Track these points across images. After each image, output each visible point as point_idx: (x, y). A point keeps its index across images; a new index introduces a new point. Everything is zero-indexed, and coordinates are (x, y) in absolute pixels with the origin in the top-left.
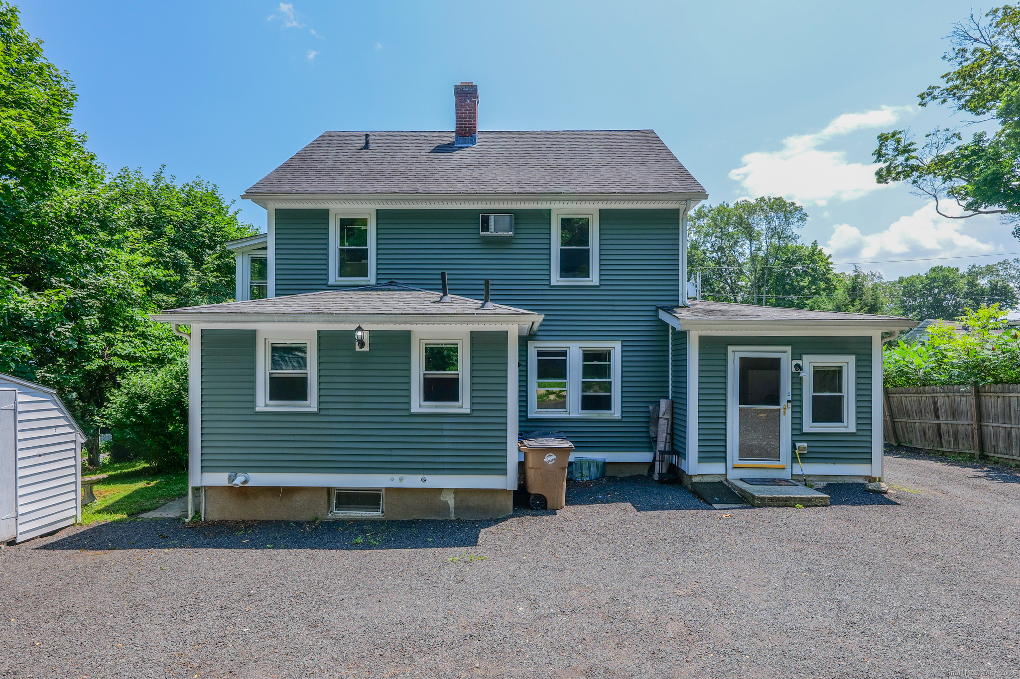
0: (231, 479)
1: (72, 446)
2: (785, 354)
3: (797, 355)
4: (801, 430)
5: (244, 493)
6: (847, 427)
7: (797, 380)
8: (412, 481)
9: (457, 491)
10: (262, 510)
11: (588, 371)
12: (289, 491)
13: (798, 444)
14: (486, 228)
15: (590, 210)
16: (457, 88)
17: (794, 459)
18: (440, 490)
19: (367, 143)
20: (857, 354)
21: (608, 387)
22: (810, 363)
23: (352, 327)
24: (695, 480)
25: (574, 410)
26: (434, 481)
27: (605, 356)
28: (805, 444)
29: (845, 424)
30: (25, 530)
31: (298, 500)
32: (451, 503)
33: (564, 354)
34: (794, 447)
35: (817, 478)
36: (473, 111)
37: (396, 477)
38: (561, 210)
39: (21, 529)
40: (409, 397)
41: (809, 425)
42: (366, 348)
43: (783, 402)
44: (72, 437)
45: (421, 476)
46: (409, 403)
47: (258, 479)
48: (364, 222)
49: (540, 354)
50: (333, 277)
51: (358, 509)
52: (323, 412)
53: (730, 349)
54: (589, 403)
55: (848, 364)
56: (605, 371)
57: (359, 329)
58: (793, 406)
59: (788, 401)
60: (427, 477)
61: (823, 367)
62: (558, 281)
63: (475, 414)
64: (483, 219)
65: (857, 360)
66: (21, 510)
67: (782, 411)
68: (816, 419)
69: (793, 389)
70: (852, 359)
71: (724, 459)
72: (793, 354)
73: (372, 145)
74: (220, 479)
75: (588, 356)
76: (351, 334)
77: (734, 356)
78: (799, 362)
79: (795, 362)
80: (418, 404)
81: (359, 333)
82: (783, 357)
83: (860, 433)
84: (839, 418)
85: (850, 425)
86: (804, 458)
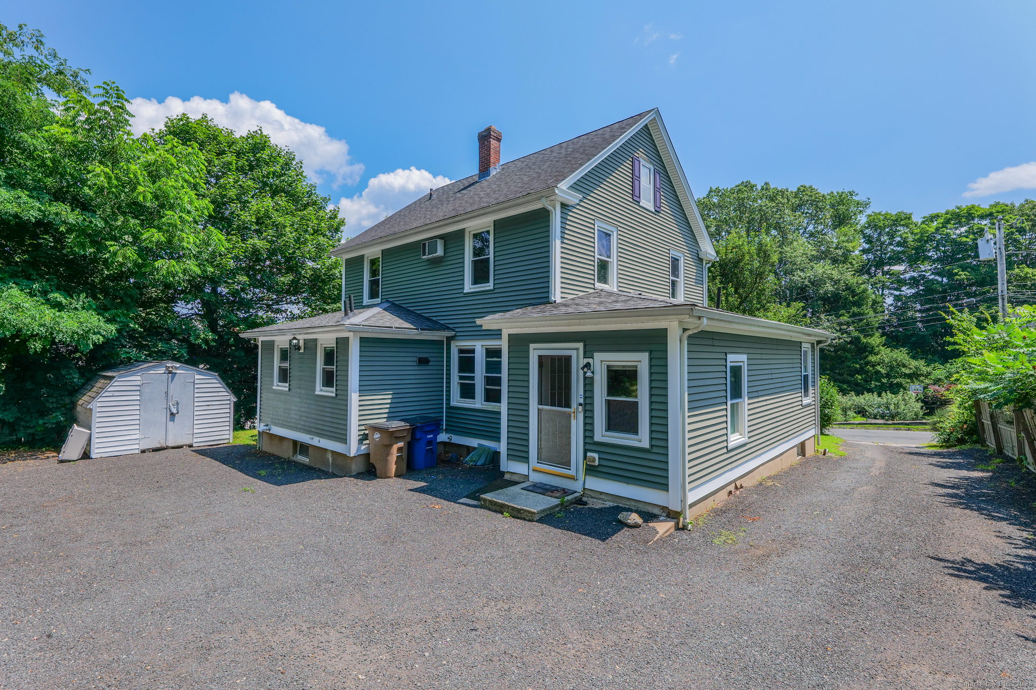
2: (575, 351)
3: (588, 354)
4: (592, 437)
5: (270, 437)
6: (640, 441)
7: (589, 383)
8: (316, 441)
9: (332, 452)
10: (275, 448)
13: (589, 454)
14: (425, 253)
15: (488, 223)
17: (586, 471)
18: (326, 450)
20: (651, 352)
21: (499, 381)
22: (603, 361)
25: (479, 401)
26: (324, 443)
27: (499, 353)
28: (596, 456)
29: (639, 437)
30: (197, 441)
31: (285, 444)
32: (331, 461)
33: (473, 351)
34: (585, 457)
35: (610, 498)
37: (311, 437)
38: (472, 226)
41: (601, 434)
43: (574, 405)
44: (228, 398)
45: (319, 438)
47: (274, 430)
49: (460, 352)
50: (366, 301)
51: (304, 456)
53: (532, 346)
54: (488, 396)
55: (640, 361)
56: (497, 367)
58: (585, 411)
59: (581, 404)
60: (321, 440)
61: (623, 366)
62: (470, 289)
65: (651, 359)
66: (196, 431)
67: (572, 415)
68: (610, 428)
69: (585, 391)
70: (645, 357)
71: (527, 459)
72: (585, 352)
75: (489, 353)
77: (534, 355)
78: (590, 360)
79: (586, 360)
80: (319, 389)
82: (573, 353)
83: (655, 450)
84: (633, 428)
85: (643, 439)
86: (591, 470)
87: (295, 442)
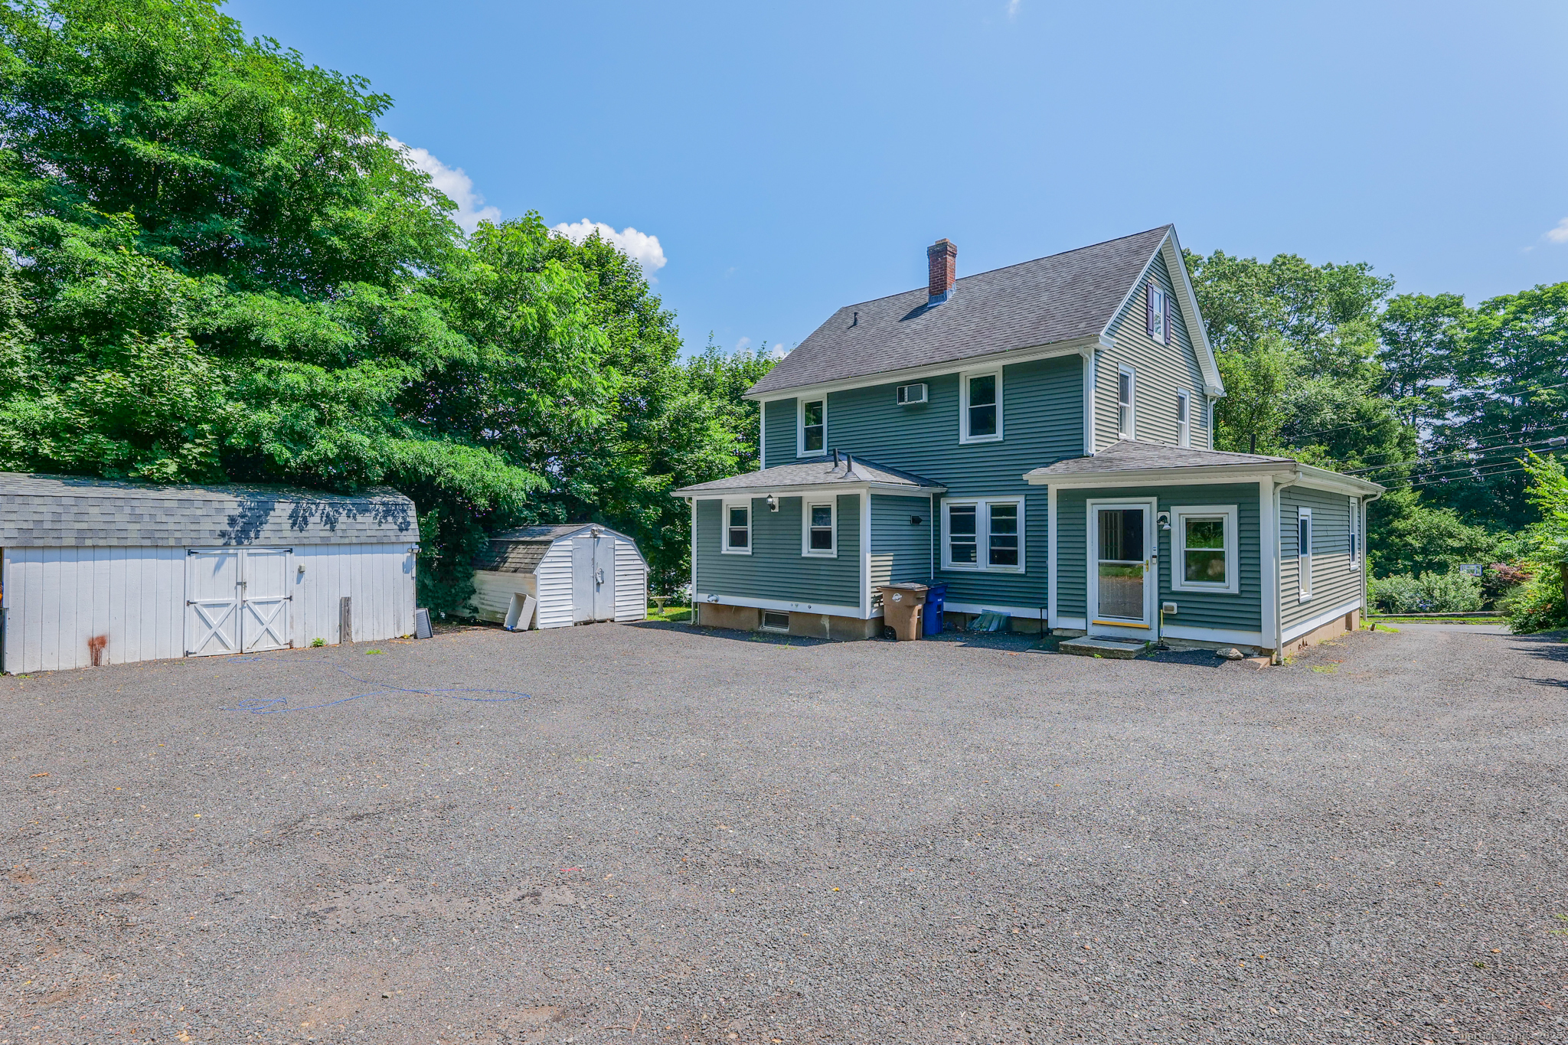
0: (709, 598)
1: (642, 572)
3: (1163, 507)
4: (1169, 588)
5: (716, 607)
6: (1228, 588)
7: (1164, 537)
8: (803, 607)
9: (831, 617)
10: (726, 621)
11: (996, 526)
12: (738, 609)
13: (1165, 604)
14: (902, 399)
15: (993, 367)
16: (929, 249)
17: (1160, 620)
18: (820, 616)
19: (856, 320)
20: (1240, 505)
21: (1014, 541)
22: (1179, 516)
23: (766, 495)
24: (1056, 632)
25: (982, 563)
26: (817, 608)
27: (1011, 510)
28: (1175, 605)
29: (1226, 584)
30: (619, 616)
31: (743, 615)
32: (827, 626)
33: (973, 509)
34: (1160, 607)
35: (1190, 643)
37: (794, 603)
38: (969, 371)
39: (617, 614)
40: (801, 545)
41: (1179, 582)
42: (777, 510)
43: (1147, 556)
44: (641, 567)
45: (808, 604)
46: (801, 549)
47: (725, 600)
48: (820, 404)
49: (952, 510)
50: (801, 452)
51: (777, 626)
52: (756, 555)
53: (1089, 501)
54: (996, 557)
55: (1229, 514)
56: (1012, 526)
57: (770, 497)
58: (1160, 563)
59: (1154, 557)
60: (812, 605)
61: (1204, 519)
62: (967, 440)
63: (841, 558)
64: (899, 389)
65: (1240, 511)
66: (617, 604)
67: (1144, 567)
68: (1190, 577)
69: (1159, 544)
70: (1233, 509)
71: (1083, 614)
72: (1159, 506)
73: (860, 321)
74: (703, 598)
75: (996, 511)
76: (764, 500)
77: (1093, 510)
78: (1167, 514)
79: (1161, 514)
80: (807, 550)
81: (770, 500)
82: (1146, 508)
83: (1244, 595)
84: (1218, 576)
85: (1231, 584)
86: (1169, 619)
87: (760, 611)
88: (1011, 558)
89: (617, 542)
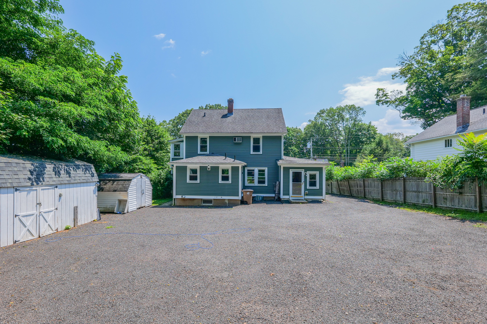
0: (182, 197)
1: (151, 189)
2: (303, 171)
3: (305, 171)
4: (306, 188)
5: (184, 200)
7: (306, 177)
8: (219, 197)
9: (228, 200)
10: (188, 203)
11: (259, 174)
12: (194, 199)
13: (306, 192)
14: (235, 141)
15: (260, 136)
16: (228, 100)
17: (305, 195)
18: (225, 199)
19: (205, 115)
20: (319, 171)
21: (264, 178)
22: (308, 173)
23: (208, 165)
24: (282, 199)
25: (256, 184)
26: (224, 197)
27: (263, 171)
28: (307, 192)
30: (146, 205)
31: (195, 201)
32: (227, 202)
33: (254, 170)
34: (305, 192)
35: (310, 199)
36: (232, 106)
37: (216, 197)
38: (253, 136)
39: (146, 204)
40: (219, 180)
41: (308, 187)
42: (210, 170)
43: (302, 182)
45: (221, 197)
46: (219, 181)
47: (187, 197)
48: (206, 139)
49: (248, 170)
51: (207, 203)
52: (201, 183)
53: (290, 170)
54: (259, 182)
55: (317, 173)
56: (264, 175)
57: (209, 166)
58: (305, 183)
60: (222, 197)
61: (313, 174)
62: (252, 153)
63: (232, 183)
64: (234, 138)
65: (319, 172)
66: (146, 201)
67: (302, 184)
68: (310, 186)
69: (304, 179)
70: (318, 172)
71: (289, 195)
73: (206, 115)
74: (180, 197)
75: (260, 171)
76: (207, 167)
77: (291, 171)
78: (306, 173)
79: (305, 173)
81: (209, 167)
82: (302, 172)
83: (320, 189)
84: (315, 185)
85: (318, 187)
86: (307, 195)
87: (202, 199)
88: (263, 182)
89: (146, 179)
